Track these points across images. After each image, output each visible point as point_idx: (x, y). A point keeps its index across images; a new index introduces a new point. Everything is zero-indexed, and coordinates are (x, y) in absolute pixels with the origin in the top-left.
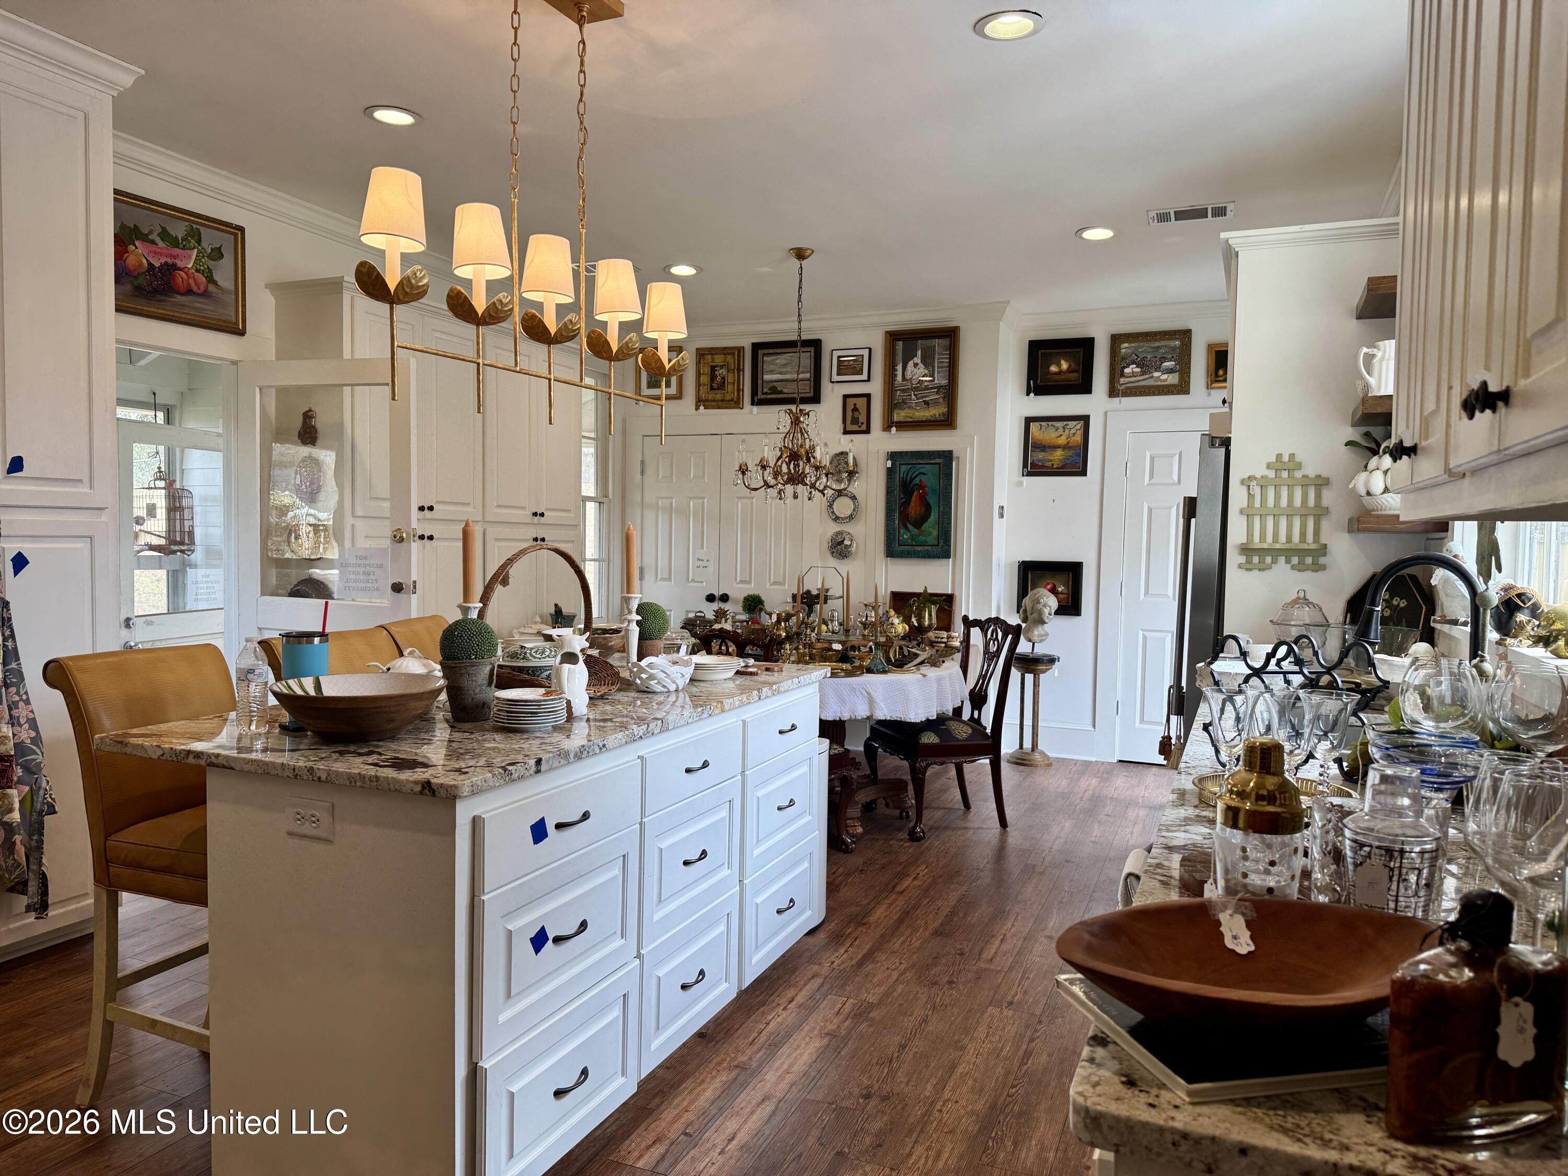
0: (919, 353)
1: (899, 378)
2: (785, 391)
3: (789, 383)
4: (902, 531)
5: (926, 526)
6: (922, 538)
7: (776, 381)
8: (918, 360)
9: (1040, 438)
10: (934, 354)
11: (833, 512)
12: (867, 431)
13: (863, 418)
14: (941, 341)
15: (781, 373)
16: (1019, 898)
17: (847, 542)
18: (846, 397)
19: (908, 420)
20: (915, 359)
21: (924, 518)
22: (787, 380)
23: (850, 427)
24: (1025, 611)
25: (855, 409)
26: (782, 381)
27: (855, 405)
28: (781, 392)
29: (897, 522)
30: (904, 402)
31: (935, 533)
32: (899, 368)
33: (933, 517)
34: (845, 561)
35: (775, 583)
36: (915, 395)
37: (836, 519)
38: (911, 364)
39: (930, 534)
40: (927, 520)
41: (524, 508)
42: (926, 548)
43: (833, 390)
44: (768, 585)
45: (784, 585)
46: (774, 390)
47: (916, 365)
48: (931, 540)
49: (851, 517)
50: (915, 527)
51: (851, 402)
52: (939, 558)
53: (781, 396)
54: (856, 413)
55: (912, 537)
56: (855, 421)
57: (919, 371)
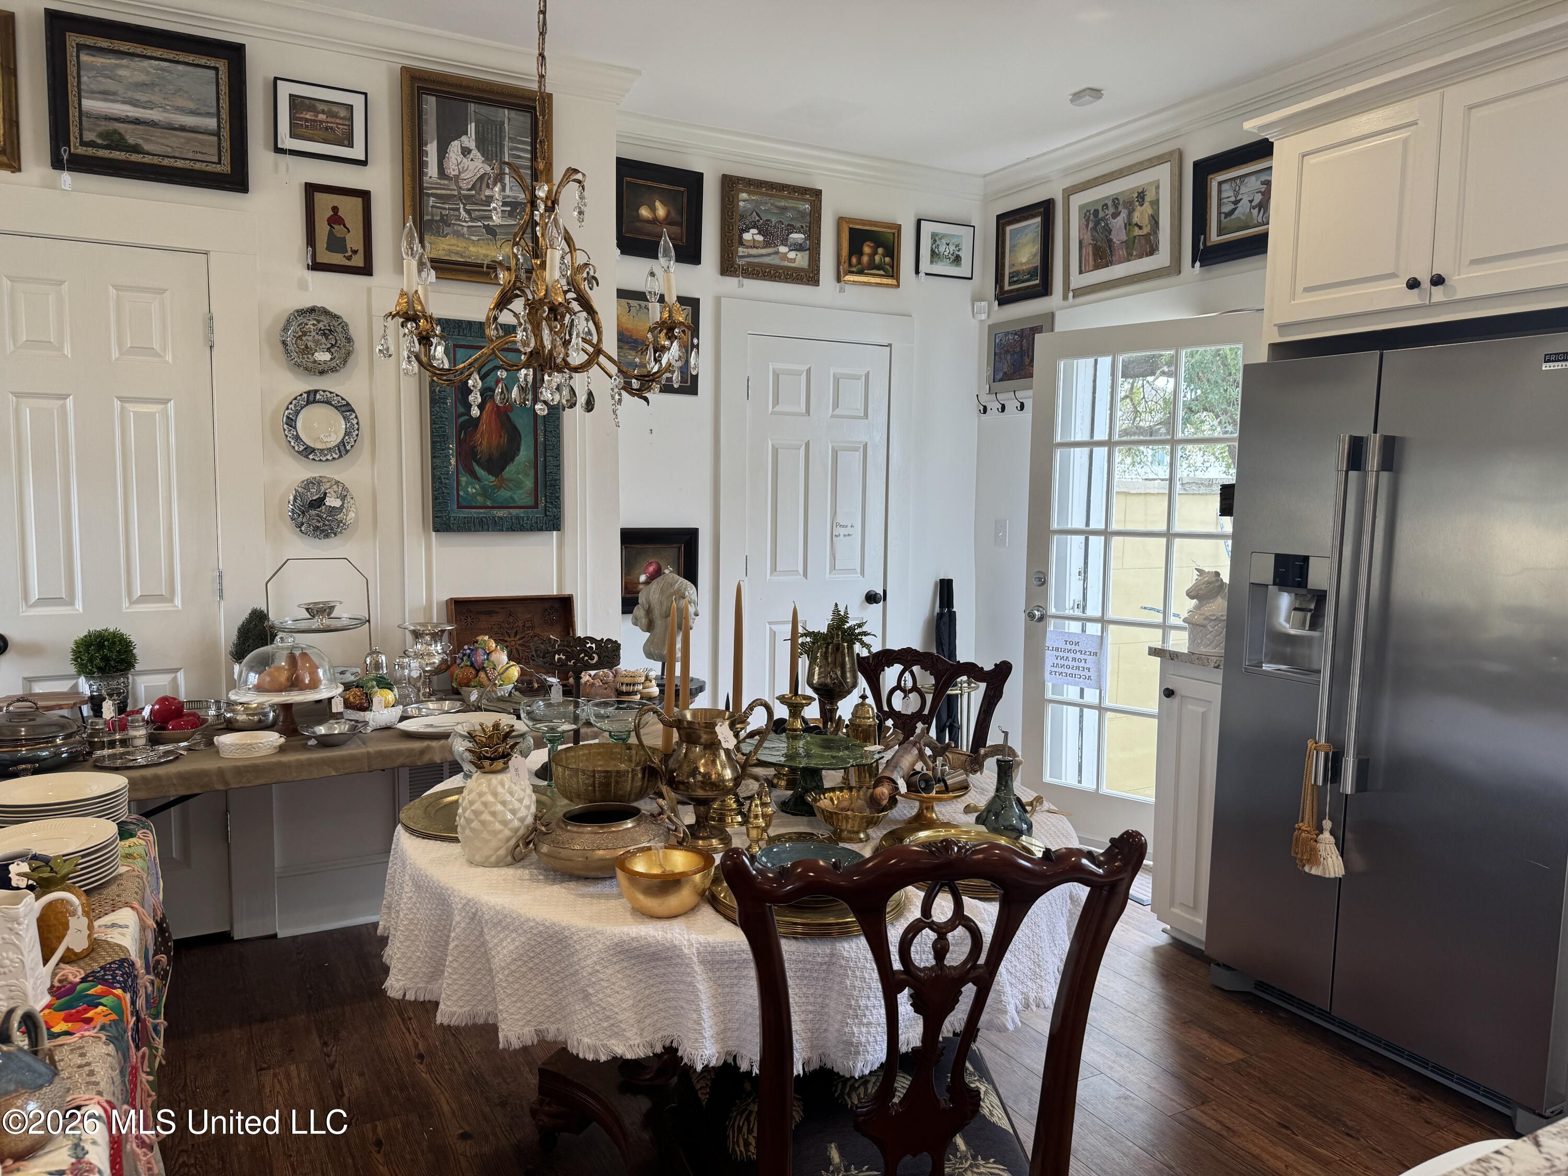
0: (472, 128)
1: (432, 170)
2: (147, 147)
3: (158, 132)
4: (463, 479)
6: (504, 494)
7: (118, 120)
8: (469, 141)
10: (502, 139)
11: (297, 438)
12: (366, 270)
13: (354, 240)
14: (513, 114)
15: (134, 103)
17: (332, 501)
18: (311, 189)
19: (455, 258)
20: (464, 138)
21: (508, 455)
22: (153, 124)
23: (325, 257)
25: (335, 219)
26: (137, 122)
27: (335, 209)
28: (136, 149)
29: (453, 461)
30: (445, 221)
31: (529, 484)
32: (432, 149)
33: (525, 454)
34: (333, 541)
35: (144, 599)
36: (468, 212)
37: (308, 452)
38: (455, 146)
39: (519, 485)
40: (512, 459)
42: (514, 512)
43: (276, 169)
45: (171, 600)
46: (115, 141)
47: (466, 151)
48: (523, 495)
49: (342, 449)
50: (490, 473)
51: (324, 202)
52: (541, 530)
53: (135, 157)
54: (339, 230)
55: (485, 492)
56: (336, 244)
57: (472, 165)
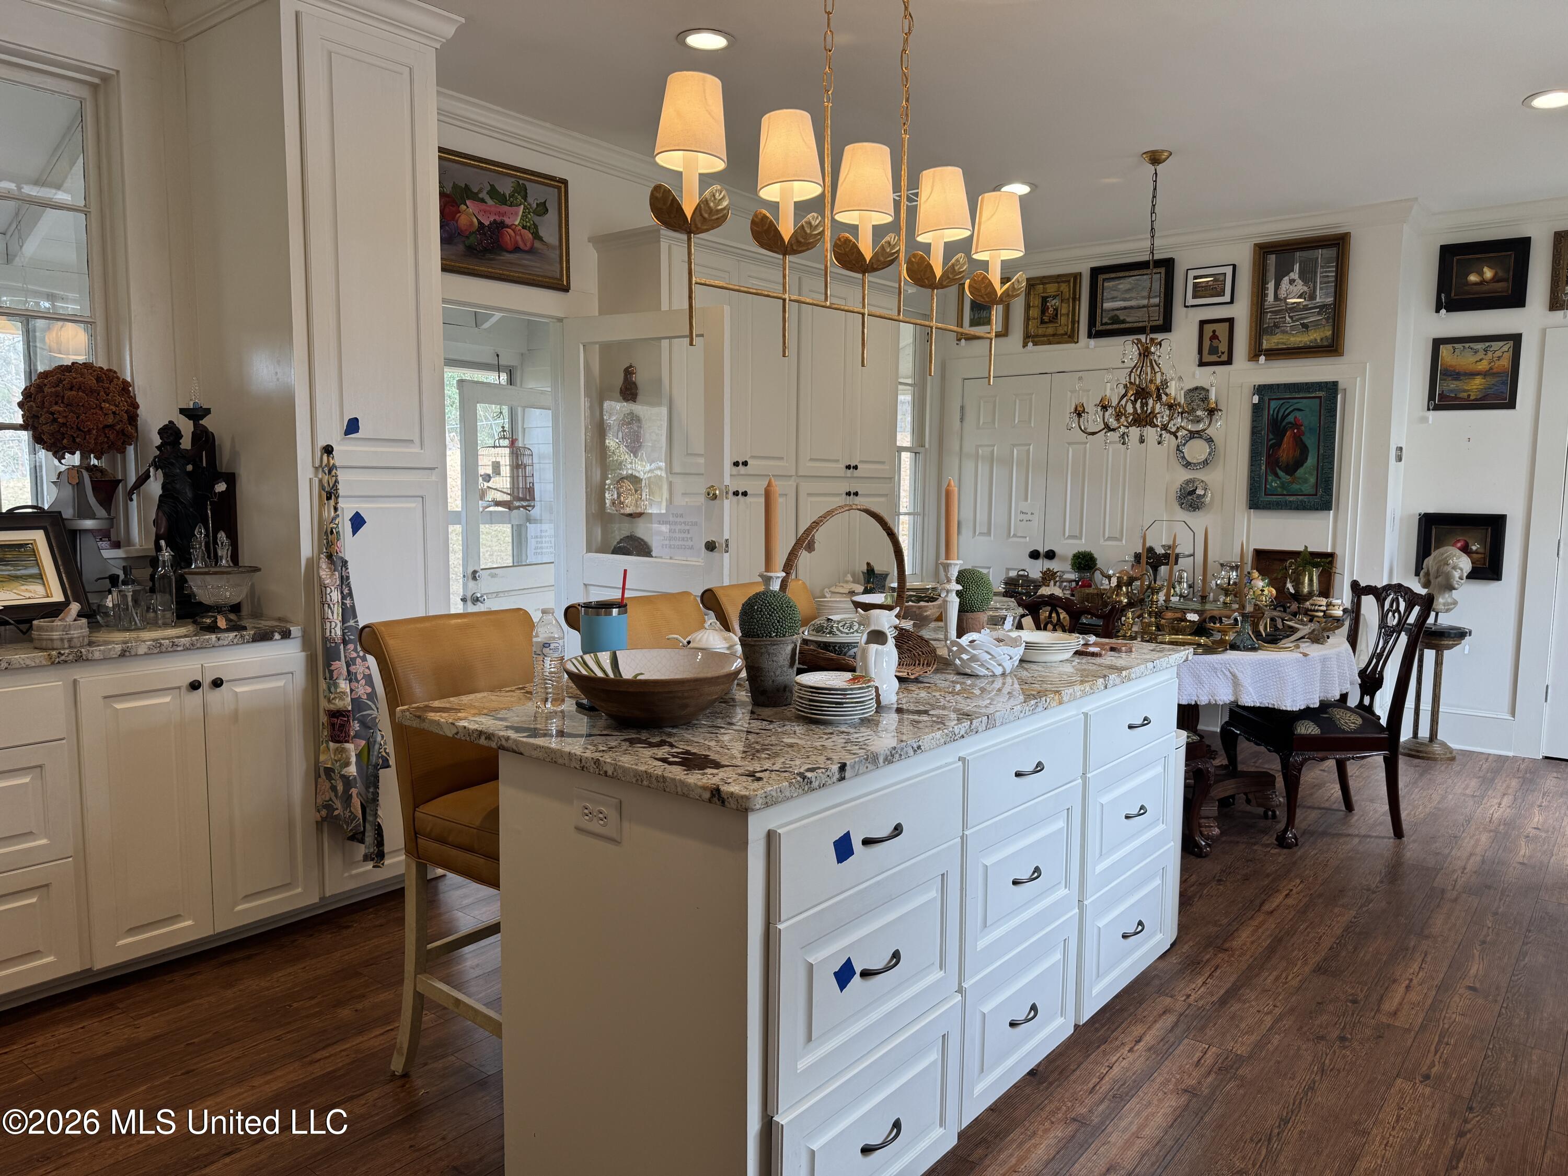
0: (1297, 267)
1: (1270, 298)
2: (1128, 319)
3: (1133, 311)
4: (1270, 478)
5: (1300, 472)
6: (1295, 487)
7: (1117, 309)
8: (1294, 275)
9: (1454, 363)
10: (1316, 268)
11: (1184, 458)
12: (1229, 362)
13: (1223, 347)
14: (1325, 251)
15: (1124, 300)
16: (1426, 932)
17: (1200, 492)
18: (1202, 323)
19: (1280, 346)
20: (1292, 274)
21: (1299, 462)
22: (1131, 308)
23: (1207, 358)
24: (1427, 574)
25: (1214, 337)
26: (1125, 308)
27: (1214, 332)
28: (1124, 322)
29: (1263, 467)
30: (1276, 326)
31: (1312, 480)
32: (1271, 286)
33: (1311, 461)
34: (1197, 513)
35: (1110, 539)
36: (1291, 317)
37: (1188, 465)
38: (1286, 280)
39: (1306, 481)
40: (1302, 465)
41: (837, 461)
42: (1300, 498)
43: (1187, 317)
44: (1102, 541)
45: (1121, 540)
46: (1115, 320)
47: (1292, 282)
48: (1307, 488)
49: (1206, 463)
50: (1287, 473)
51: (1208, 329)
52: (1317, 509)
53: (1123, 326)
54: (1215, 342)
55: (1283, 486)
56: (1213, 350)
57: (1295, 289)
